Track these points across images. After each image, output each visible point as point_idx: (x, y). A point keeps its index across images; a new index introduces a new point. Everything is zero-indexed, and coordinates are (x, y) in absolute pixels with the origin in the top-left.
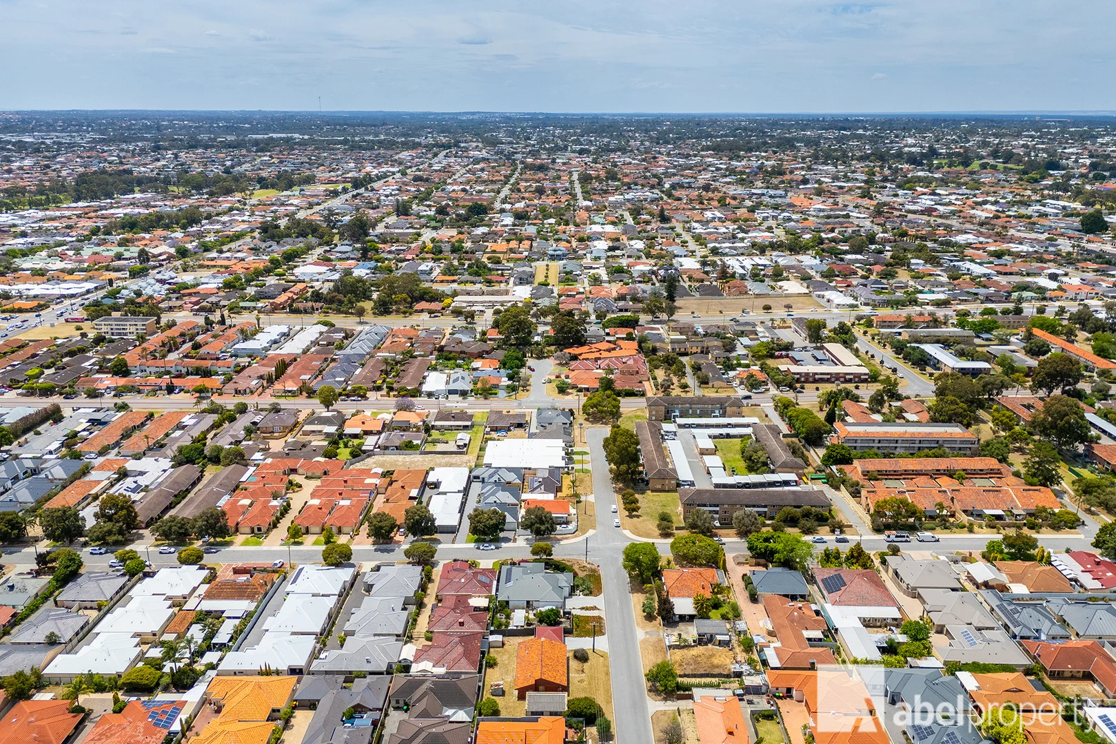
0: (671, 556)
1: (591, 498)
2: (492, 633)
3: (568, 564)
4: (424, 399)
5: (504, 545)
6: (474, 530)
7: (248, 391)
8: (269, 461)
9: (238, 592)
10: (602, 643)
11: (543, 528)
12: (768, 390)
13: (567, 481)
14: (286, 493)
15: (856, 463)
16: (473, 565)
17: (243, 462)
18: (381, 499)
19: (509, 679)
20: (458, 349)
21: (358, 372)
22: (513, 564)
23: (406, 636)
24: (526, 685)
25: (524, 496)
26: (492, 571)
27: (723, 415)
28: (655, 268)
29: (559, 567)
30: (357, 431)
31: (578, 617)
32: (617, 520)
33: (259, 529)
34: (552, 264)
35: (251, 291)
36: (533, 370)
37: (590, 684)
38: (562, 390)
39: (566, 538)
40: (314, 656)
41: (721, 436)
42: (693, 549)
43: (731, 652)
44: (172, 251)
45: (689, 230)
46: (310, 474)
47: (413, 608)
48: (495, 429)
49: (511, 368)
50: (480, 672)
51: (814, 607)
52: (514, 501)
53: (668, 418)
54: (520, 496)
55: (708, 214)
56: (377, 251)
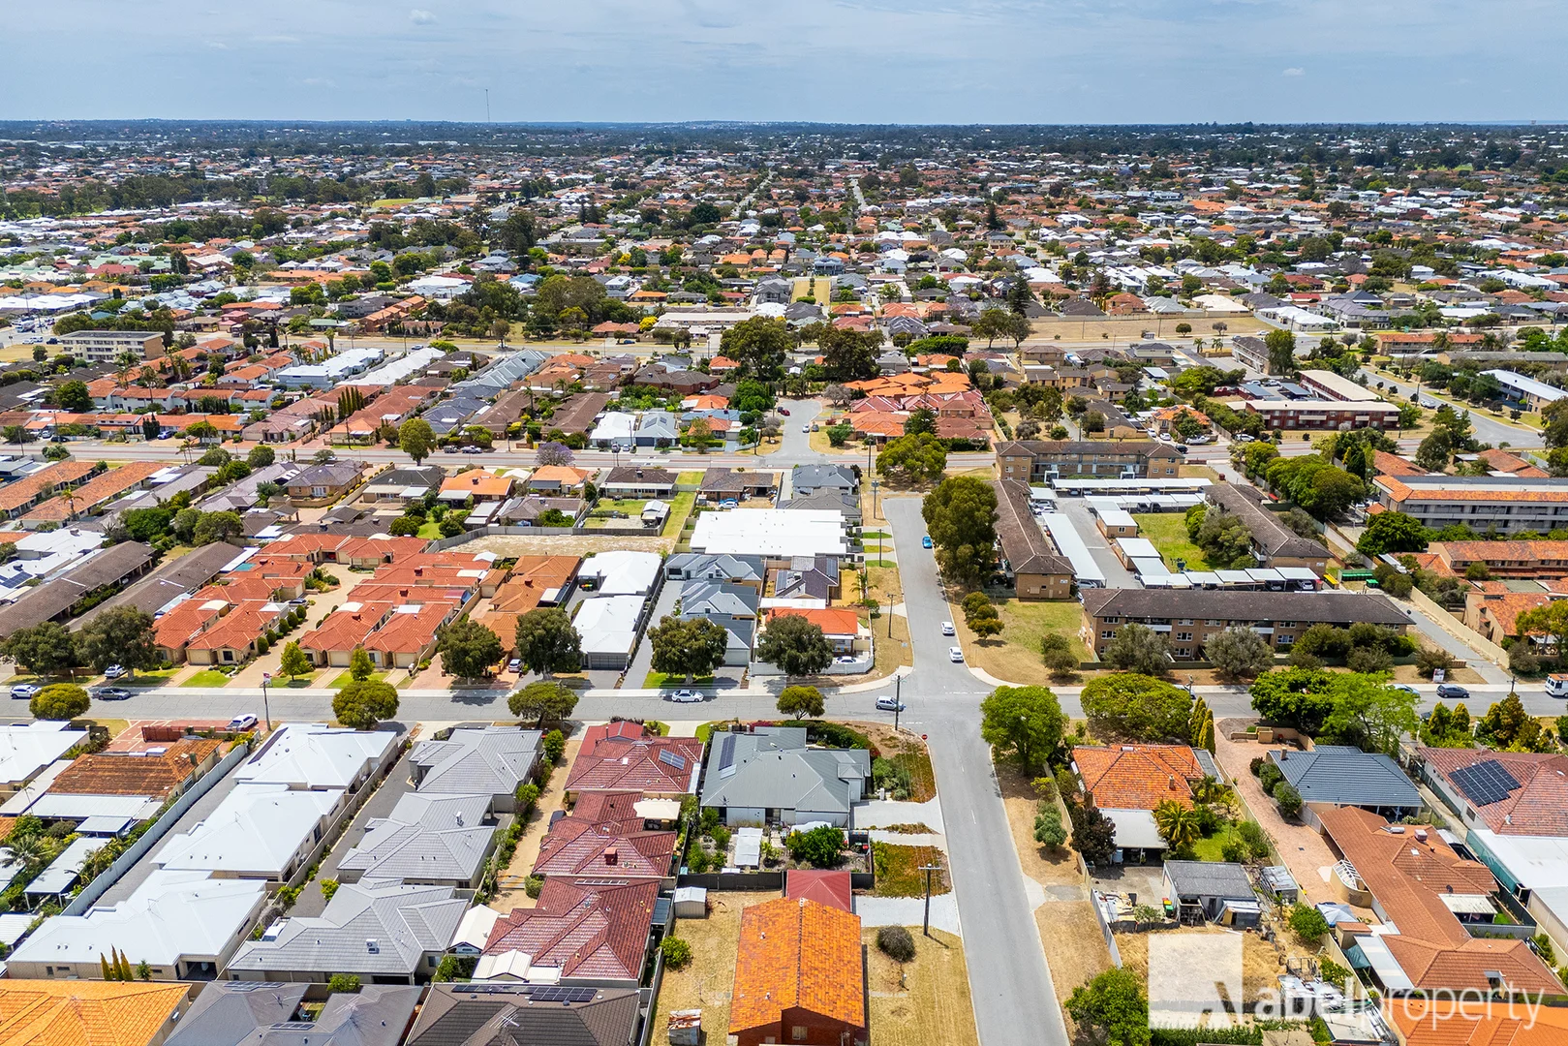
0: (1084, 720)
1: (900, 610)
2: (683, 882)
3: (859, 731)
4: (593, 452)
5: (720, 692)
6: (661, 663)
7: (286, 435)
8: (288, 537)
9: (132, 778)
10: (946, 912)
11: (803, 657)
12: (1214, 440)
13: (849, 580)
14: (305, 594)
15: (1435, 548)
16: (652, 730)
17: (241, 541)
18: (484, 606)
19: (718, 1000)
20: (658, 380)
21: (482, 411)
22: (740, 729)
23: (484, 888)
24: (759, 1022)
25: (765, 603)
26: (691, 743)
27: (1143, 474)
28: (987, 282)
29: (837, 738)
30: (463, 494)
31: (883, 848)
32: (956, 649)
33: (228, 656)
34: (818, 279)
35: (333, 307)
36: (787, 414)
37: (920, 1019)
38: (838, 440)
39: (852, 682)
40: (253, 929)
41: (1143, 508)
42: (1135, 704)
43: (1267, 946)
44: (229, 261)
45: (1035, 238)
46: (358, 562)
47: (509, 821)
48: (717, 497)
49: (749, 408)
50: (646, 981)
51: (1449, 838)
52: (748, 611)
53: (1037, 475)
54: (757, 603)
55: (1065, 218)
56: (545, 262)
